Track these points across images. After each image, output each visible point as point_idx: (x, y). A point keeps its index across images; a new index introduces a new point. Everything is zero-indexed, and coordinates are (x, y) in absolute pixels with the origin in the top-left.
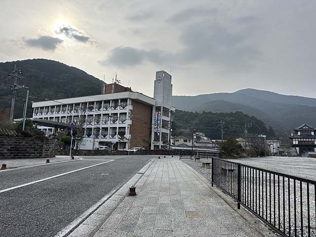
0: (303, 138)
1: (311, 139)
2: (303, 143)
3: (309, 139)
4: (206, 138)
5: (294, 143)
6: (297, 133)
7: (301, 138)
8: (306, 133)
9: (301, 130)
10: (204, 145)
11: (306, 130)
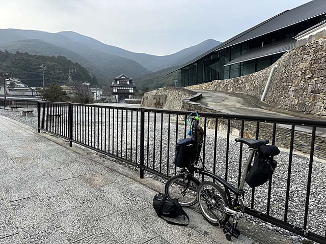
0: (121, 87)
1: (127, 87)
2: (121, 91)
3: (125, 87)
4: (22, 85)
5: (114, 91)
6: (117, 82)
7: (119, 87)
8: (123, 82)
9: (120, 79)
10: (21, 93)
11: (123, 79)
